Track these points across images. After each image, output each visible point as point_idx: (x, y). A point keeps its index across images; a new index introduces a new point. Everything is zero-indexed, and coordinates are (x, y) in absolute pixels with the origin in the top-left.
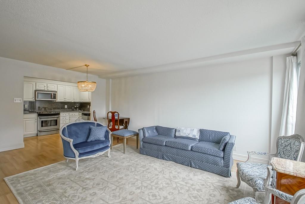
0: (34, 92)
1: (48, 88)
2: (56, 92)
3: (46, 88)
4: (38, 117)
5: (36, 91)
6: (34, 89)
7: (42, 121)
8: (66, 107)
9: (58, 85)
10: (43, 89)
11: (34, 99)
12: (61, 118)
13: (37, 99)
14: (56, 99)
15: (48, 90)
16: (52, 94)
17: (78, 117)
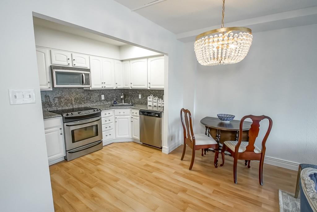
0: (48, 70)
1: (74, 62)
2: (89, 70)
3: (70, 62)
4: (65, 124)
5: (52, 68)
6: (49, 64)
7: (72, 131)
8: (103, 97)
9: (91, 57)
10: (65, 63)
11: (50, 85)
12: (103, 120)
13: (56, 86)
14: (90, 85)
15: (75, 66)
16: (82, 74)
17: (129, 116)
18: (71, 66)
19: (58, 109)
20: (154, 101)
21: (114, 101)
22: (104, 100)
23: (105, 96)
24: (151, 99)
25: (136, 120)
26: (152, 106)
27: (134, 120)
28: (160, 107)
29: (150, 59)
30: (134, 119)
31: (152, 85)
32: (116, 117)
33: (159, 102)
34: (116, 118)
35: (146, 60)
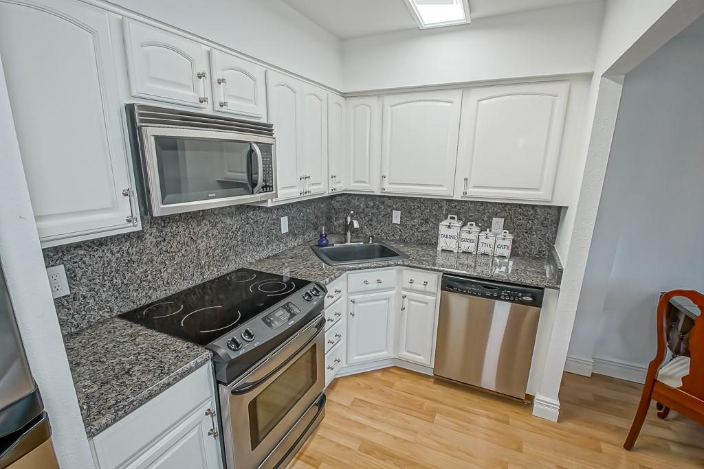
1: (221, 94)
5: (135, 118)
9: (270, 72)
11: (131, 208)
13: (158, 210)
14: (274, 192)
15: (224, 108)
16: (251, 144)
17: (393, 292)
18: (207, 110)
19: (154, 299)
20: (465, 235)
21: (321, 235)
22: (287, 235)
23: (289, 220)
24: (454, 231)
25: (424, 305)
26: (455, 251)
27: (409, 304)
28: (484, 254)
29: (476, 94)
30: (409, 299)
31: (474, 187)
32: (351, 298)
33: (482, 239)
34: (353, 302)
35: (456, 96)
